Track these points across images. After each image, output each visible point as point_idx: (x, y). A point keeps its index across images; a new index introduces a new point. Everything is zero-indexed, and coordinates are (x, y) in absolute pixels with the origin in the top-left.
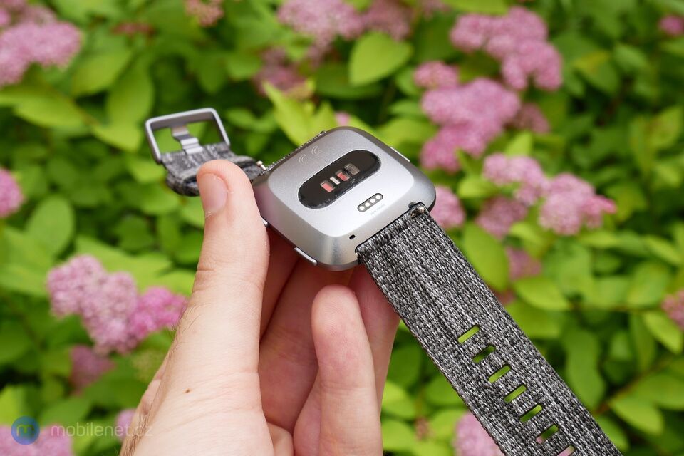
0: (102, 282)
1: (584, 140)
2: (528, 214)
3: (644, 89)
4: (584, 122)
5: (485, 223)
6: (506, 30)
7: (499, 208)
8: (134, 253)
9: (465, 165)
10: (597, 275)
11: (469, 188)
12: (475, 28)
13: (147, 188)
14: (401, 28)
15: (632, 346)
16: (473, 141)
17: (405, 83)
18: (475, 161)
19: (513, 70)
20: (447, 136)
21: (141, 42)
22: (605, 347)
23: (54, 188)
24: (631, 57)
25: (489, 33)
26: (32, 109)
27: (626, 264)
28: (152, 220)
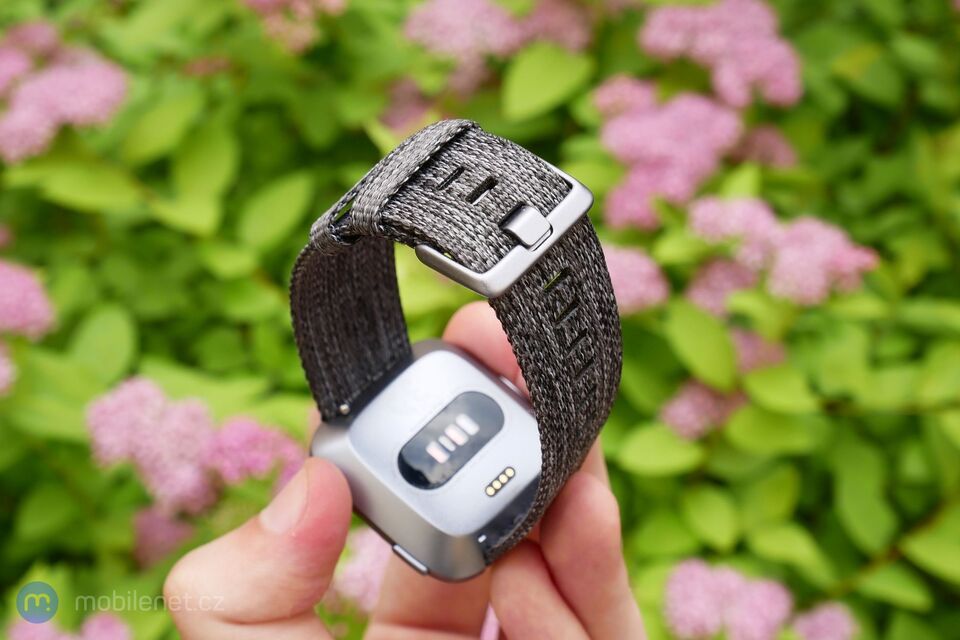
0: (163, 415)
1: (856, 174)
2: (755, 279)
3: (935, 95)
4: (854, 150)
5: (699, 298)
6: (717, 25)
7: (718, 276)
8: (221, 375)
9: (665, 218)
10: (876, 362)
11: (673, 249)
12: (673, 26)
13: (234, 285)
14: (577, 35)
15: (931, 460)
16: (675, 183)
17: (585, 111)
18: (677, 210)
19: (729, 80)
20: (639, 179)
21: (224, 85)
22: (892, 463)
23: (109, 295)
24: (916, 52)
25: (693, 31)
26: (68, 187)
27: (920, 345)
28: (244, 328)
